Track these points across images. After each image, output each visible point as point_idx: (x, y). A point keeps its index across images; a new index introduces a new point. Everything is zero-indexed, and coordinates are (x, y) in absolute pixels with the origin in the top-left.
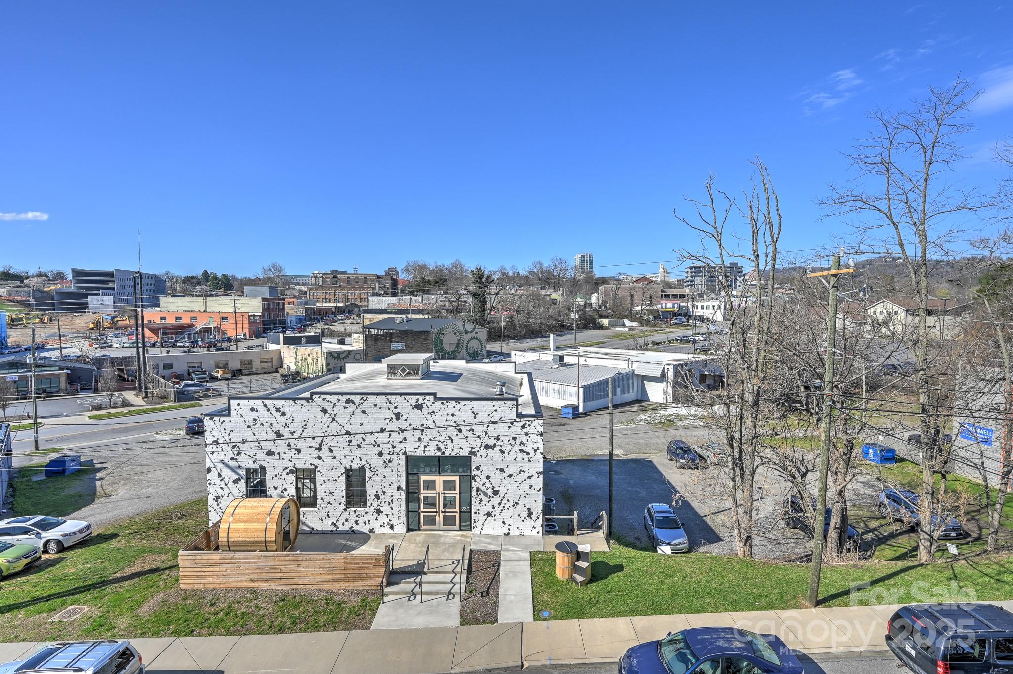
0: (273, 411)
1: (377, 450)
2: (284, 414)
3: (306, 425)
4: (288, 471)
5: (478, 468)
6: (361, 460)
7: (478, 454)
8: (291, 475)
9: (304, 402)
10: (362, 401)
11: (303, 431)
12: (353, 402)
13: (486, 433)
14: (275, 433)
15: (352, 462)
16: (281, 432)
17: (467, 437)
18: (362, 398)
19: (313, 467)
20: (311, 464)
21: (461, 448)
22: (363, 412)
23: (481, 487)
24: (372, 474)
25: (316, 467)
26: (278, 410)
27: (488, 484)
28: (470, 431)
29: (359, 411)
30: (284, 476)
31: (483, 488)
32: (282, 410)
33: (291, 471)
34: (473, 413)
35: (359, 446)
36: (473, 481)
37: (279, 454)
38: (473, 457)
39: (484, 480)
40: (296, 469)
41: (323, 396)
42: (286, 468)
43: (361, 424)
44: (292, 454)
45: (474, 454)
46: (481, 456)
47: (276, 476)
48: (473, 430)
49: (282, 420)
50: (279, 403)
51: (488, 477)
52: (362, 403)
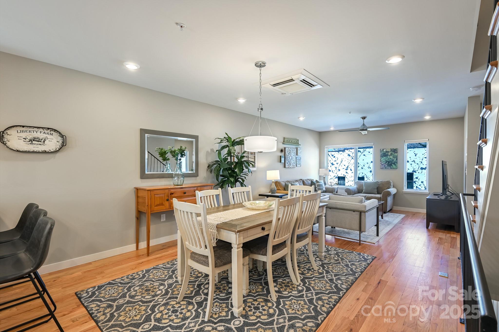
0: (331, 156)
1: (370, 170)
2: (334, 157)
3: (342, 161)
4: (335, 177)
5: (417, 178)
6: (363, 174)
7: (417, 172)
8: (336, 178)
9: (342, 152)
10: (364, 151)
11: (341, 163)
12: (360, 151)
13: (421, 162)
14: (331, 163)
15: (359, 174)
16: (333, 163)
17: (411, 164)
18: (364, 150)
19: (344, 176)
20: (344, 175)
21: (408, 169)
22: (364, 155)
23: (418, 186)
24: (367, 179)
25: (345, 176)
26: (333, 156)
27: (422, 185)
28: (413, 161)
29: (363, 154)
30: (334, 179)
31: (420, 187)
32: (334, 156)
33: (336, 177)
34: (415, 154)
35: (362, 168)
36: (414, 184)
37: (332, 171)
38: (414, 173)
39: (420, 183)
40: (338, 177)
41: (348, 150)
42: (335, 176)
43: (363, 160)
44: (337, 171)
45: (415, 172)
46: (419, 173)
47: (331, 179)
48: (415, 161)
49: (334, 159)
50: (333, 153)
51: (422, 182)
52: (364, 152)
